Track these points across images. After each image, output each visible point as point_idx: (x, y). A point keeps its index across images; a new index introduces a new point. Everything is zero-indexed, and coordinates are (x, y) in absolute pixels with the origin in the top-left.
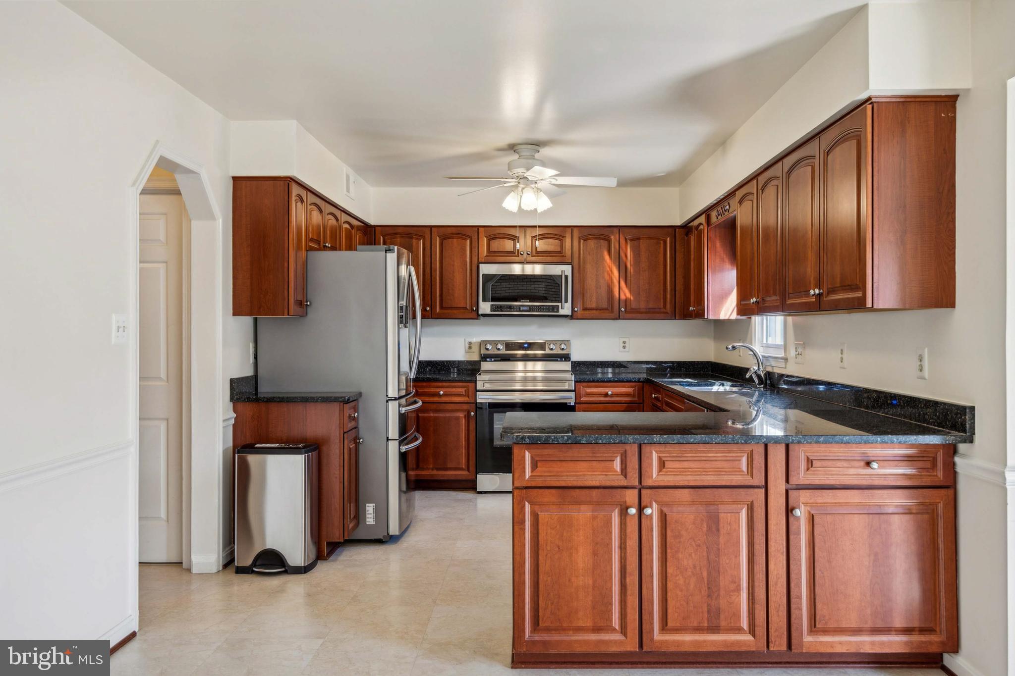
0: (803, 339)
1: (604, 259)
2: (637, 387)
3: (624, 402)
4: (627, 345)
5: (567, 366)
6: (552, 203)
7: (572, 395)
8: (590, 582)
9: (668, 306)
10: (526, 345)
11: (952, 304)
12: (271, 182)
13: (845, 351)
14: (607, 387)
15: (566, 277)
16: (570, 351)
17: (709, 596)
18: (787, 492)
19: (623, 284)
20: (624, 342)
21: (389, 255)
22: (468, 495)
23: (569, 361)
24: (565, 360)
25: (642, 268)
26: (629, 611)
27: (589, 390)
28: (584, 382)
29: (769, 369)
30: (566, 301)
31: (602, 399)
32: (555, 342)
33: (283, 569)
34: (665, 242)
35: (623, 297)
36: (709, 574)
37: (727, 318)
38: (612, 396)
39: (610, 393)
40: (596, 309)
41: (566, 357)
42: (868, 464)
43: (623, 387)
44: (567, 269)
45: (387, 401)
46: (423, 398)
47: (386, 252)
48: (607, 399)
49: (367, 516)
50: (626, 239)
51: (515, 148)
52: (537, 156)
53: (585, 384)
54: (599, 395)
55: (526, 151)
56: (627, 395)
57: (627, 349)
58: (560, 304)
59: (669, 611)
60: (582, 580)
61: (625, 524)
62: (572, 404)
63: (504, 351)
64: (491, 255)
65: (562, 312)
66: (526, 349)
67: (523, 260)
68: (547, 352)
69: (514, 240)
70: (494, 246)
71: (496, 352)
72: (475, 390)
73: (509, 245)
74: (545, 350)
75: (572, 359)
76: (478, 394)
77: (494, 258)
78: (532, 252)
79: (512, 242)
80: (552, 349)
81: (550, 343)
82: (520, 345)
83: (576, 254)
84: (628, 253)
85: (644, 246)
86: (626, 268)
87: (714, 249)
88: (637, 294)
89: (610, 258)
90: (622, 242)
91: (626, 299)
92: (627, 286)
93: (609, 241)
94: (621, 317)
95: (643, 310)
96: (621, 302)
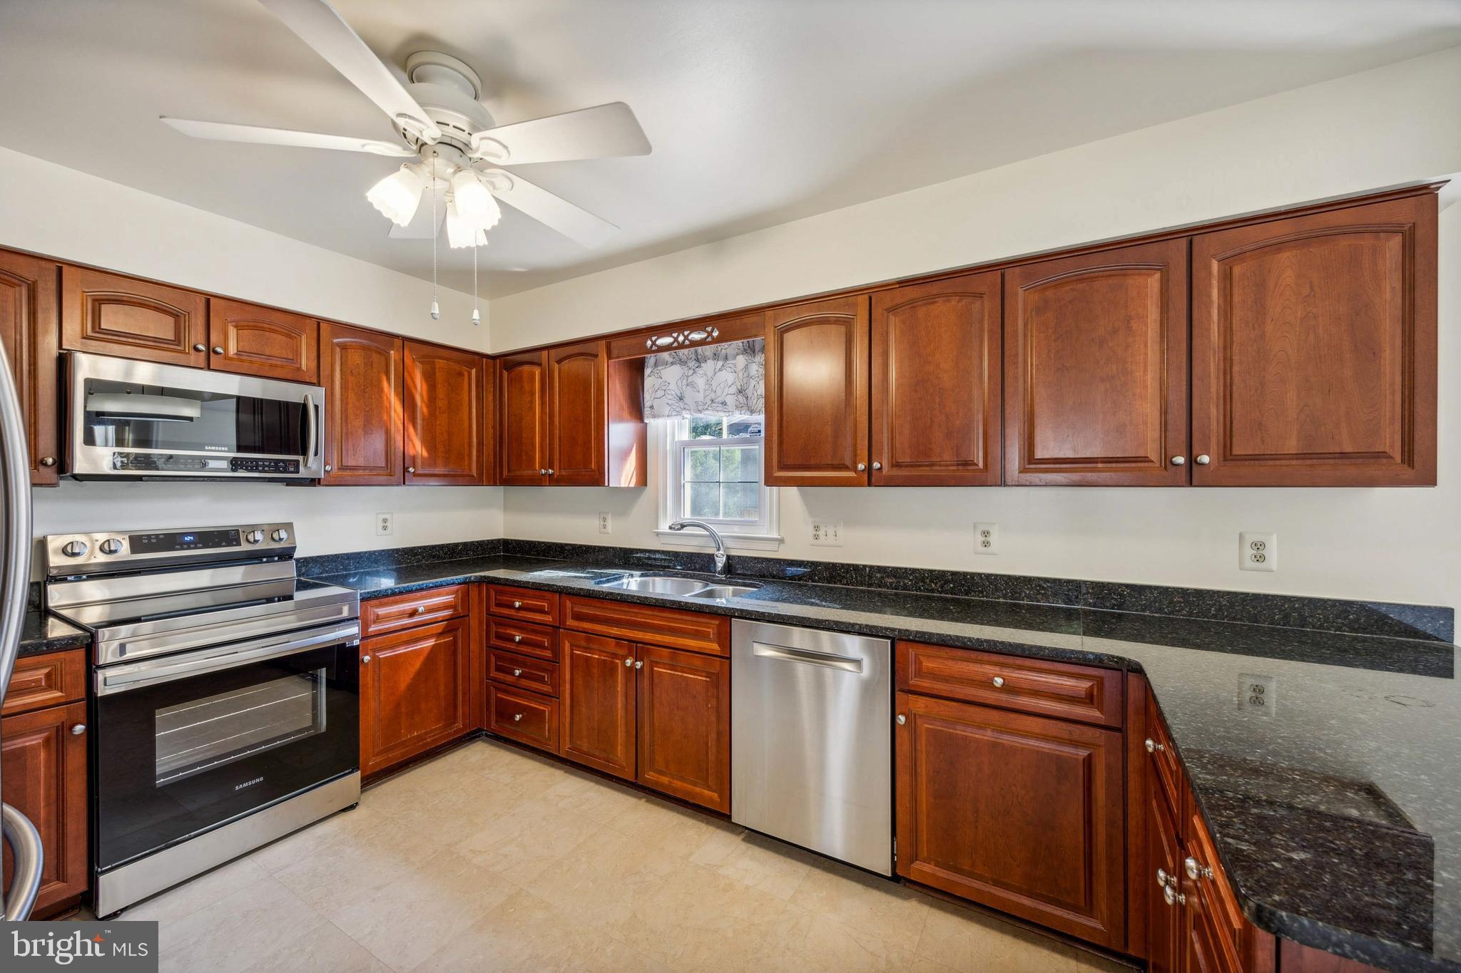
2: (460, 592)
3: (441, 619)
4: (389, 525)
5: (288, 571)
7: (356, 627)
9: (474, 466)
10: (188, 538)
14: (416, 600)
15: (317, 408)
16: (295, 543)
19: (409, 429)
20: (385, 521)
23: (291, 557)
24: (281, 560)
25: (439, 409)
27: (382, 611)
28: (374, 597)
30: (315, 454)
31: (406, 622)
32: (261, 529)
34: (470, 375)
35: (409, 451)
38: (422, 613)
39: (421, 608)
40: (363, 469)
41: (286, 555)
43: (439, 595)
44: (317, 395)
48: (416, 619)
53: (375, 602)
54: (401, 615)
56: (445, 607)
57: (391, 530)
58: (300, 458)
62: (355, 642)
63: (124, 552)
64: (98, 335)
65: (303, 473)
66: (189, 546)
67: (202, 363)
68: (245, 547)
69: (176, 316)
70: (113, 318)
71: (102, 558)
72: (91, 665)
73: (162, 327)
74: (239, 544)
75: (297, 555)
76: (100, 675)
77: (116, 349)
78: (226, 348)
79: (171, 320)
80: (256, 541)
81: (253, 528)
82: (170, 540)
83: (325, 372)
84: (417, 381)
85: (439, 376)
86: (415, 406)
87: (614, 392)
88: (430, 444)
89: (390, 385)
90: (408, 362)
91: (415, 454)
92: (417, 433)
93: (386, 357)
94: (405, 481)
95: (440, 472)
96: (408, 458)
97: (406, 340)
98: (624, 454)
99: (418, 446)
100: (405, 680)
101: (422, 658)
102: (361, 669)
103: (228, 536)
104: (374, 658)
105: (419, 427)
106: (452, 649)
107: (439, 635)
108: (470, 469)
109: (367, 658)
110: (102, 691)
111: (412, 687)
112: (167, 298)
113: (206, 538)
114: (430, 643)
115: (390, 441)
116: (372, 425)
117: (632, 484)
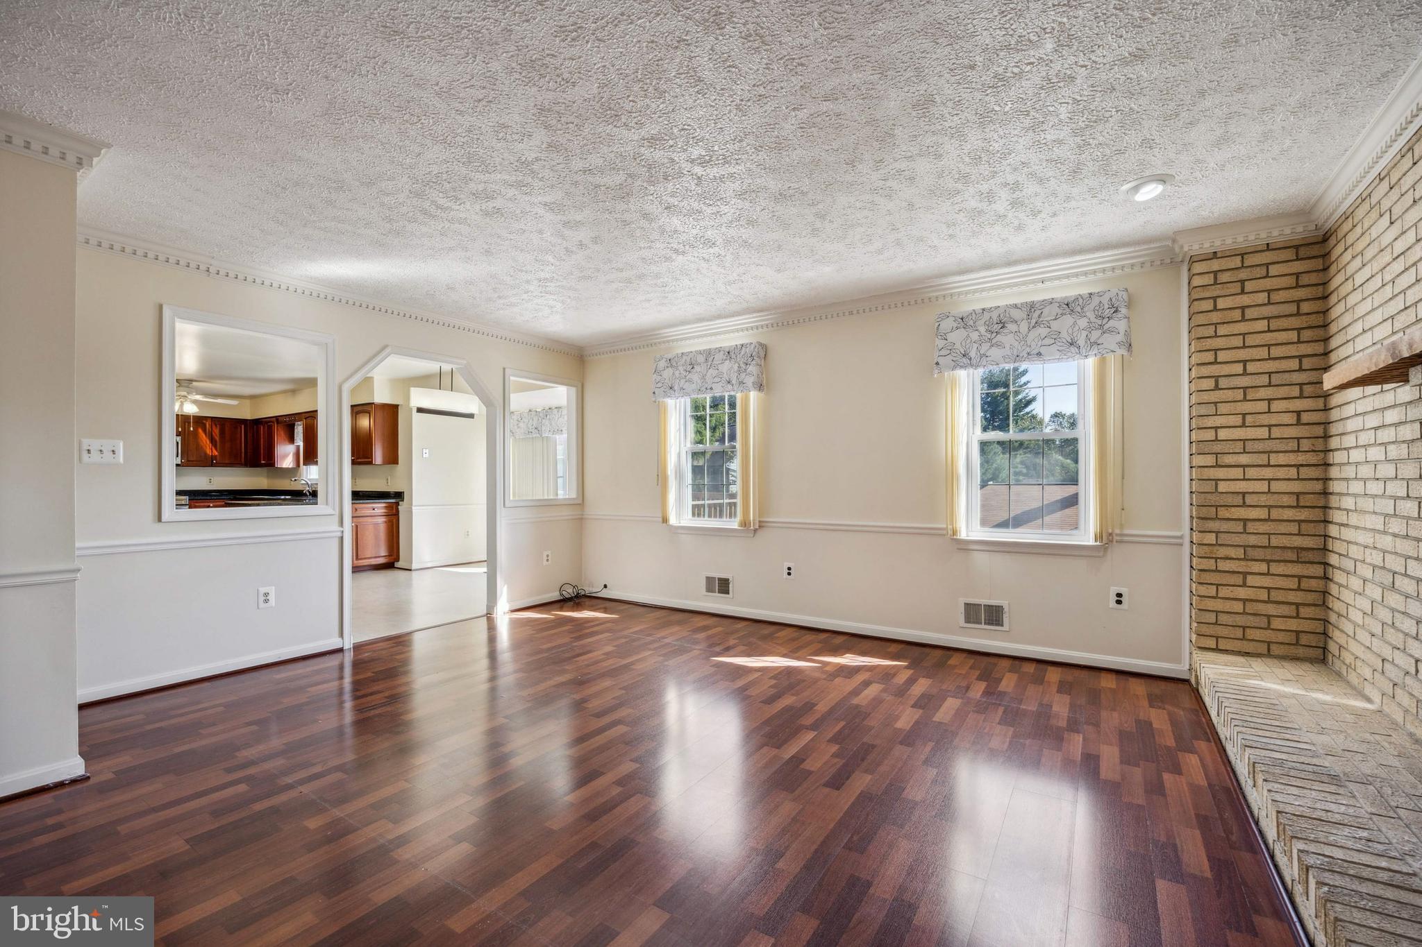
1: (199, 434)
4: (211, 482)
9: (243, 460)
11: (397, 464)
13: (357, 479)
14: (210, 502)
19: (213, 449)
20: (210, 480)
27: (197, 504)
29: (313, 489)
34: (241, 428)
35: (213, 454)
37: (286, 467)
39: (212, 505)
50: (216, 425)
51: (180, 382)
84: (217, 431)
85: (227, 429)
86: (216, 441)
87: (279, 434)
88: (222, 454)
89: (206, 434)
90: (214, 427)
91: (216, 456)
92: (216, 449)
93: (205, 425)
94: (212, 465)
95: (227, 462)
96: (213, 457)
97: (212, 418)
98: (285, 456)
99: (216, 453)
105: (218, 449)
108: (241, 461)
115: (206, 454)
116: (199, 447)
117: (290, 467)
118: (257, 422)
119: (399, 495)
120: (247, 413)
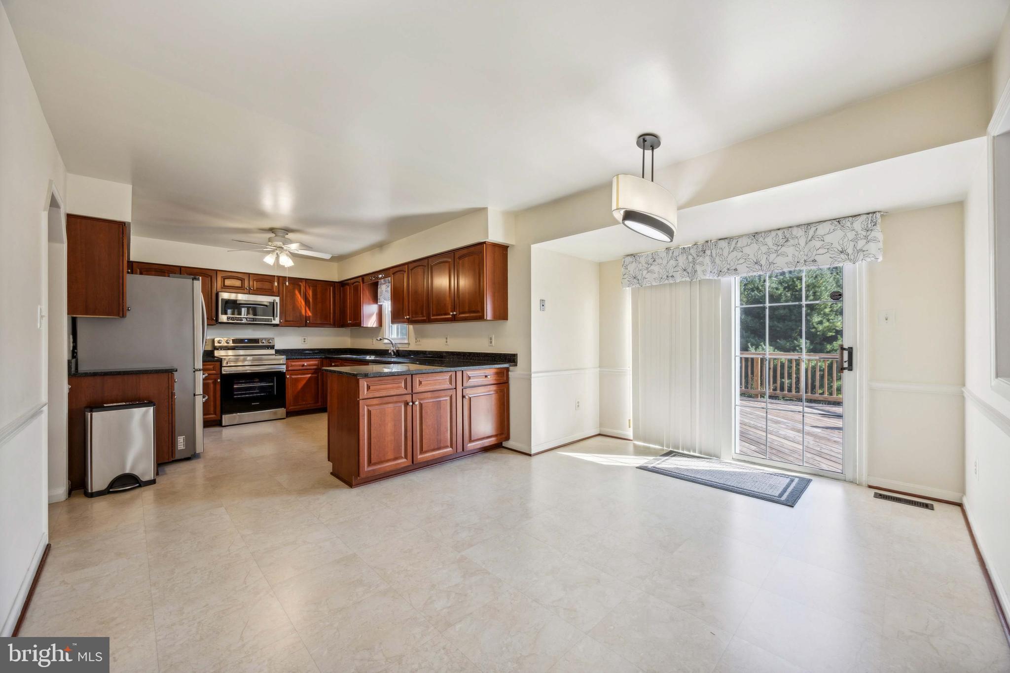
0: (419, 335)
1: (295, 294)
2: (319, 361)
3: (313, 368)
4: (306, 340)
5: (273, 352)
6: (294, 263)
7: (284, 367)
8: (393, 438)
9: (332, 321)
10: (246, 341)
11: (507, 319)
12: (107, 224)
13: (448, 339)
14: (304, 361)
15: (277, 303)
16: (275, 344)
17: (437, 435)
18: (462, 390)
19: (307, 309)
20: (305, 339)
21: (195, 282)
22: (217, 429)
23: (274, 348)
24: (271, 349)
25: (318, 301)
26: (408, 448)
27: (293, 364)
28: (291, 359)
29: (397, 349)
30: (277, 317)
31: (301, 368)
32: (265, 339)
33: (138, 485)
34: (330, 289)
35: (307, 315)
36: (437, 426)
37: (371, 326)
38: (306, 366)
39: (306, 364)
40: (293, 321)
41: (272, 347)
42: (486, 376)
43: (312, 361)
44: (277, 299)
45: (194, 372)
46: (208, 372)
47: (193, 280)
48: (304, 368)
49: (179, 444)
50: (309, 286)
51: (273, 231)
52: (286, 236)
53: (291, 360)
54: (299, 365)
55: (280, 233)
56: (314, 364)
57: (306, 342)
58: (273, 318)
59: (423, 445)
60: (390, 438)
61: (407, 410)
62: (285, 371)
63: (231, 344)
64: (226, 288)
65: (274, 322)
66: (246, 343)
67: (248, 292)
68: (260, 344)
69: (241, 280)
70: (228, 282)
71: (226, 344)
72: (221, 366)
73: (238, 283)
74: (259, 343)
75: (275, 348)
76: (223, 368)
77: (228, 290)
78: (254, 288)
79: (240, 281)
80: (263, 343)
81: (262, 339)
82: (241, 341)
83: (281, 291)
84: (310, 293)
85: (319, 290)
86: (309, 301)
87: (365, 295)
88: (315, 313)
89: (301, 295)
90: (307, 287)
91: (309, 317)
92: (310, 310)
93: (300, 286)
94: (306, 325)
95: (319, 322)
96: (307, 318)
97: (306, 280)
98: (370, 315)
99: (310, 314)
100: (300, 385)
101: (306, 380)
102: (287, 380)
103: (256, 341)
104: (290, 377)
105: (311, 309)
106: (317, 379)
107: (312, 374)
108: (330, 322)
109: (288, 376)
110: (223, 373)
111: (303, 388)
112: (239, 275)
113: (251, 341)
114: (309, 375)
115: (301, 313)
116: (295, 308)
117: (374, 326)
118: (343, 284)
119: (511, 359)
120: (334, 274)
